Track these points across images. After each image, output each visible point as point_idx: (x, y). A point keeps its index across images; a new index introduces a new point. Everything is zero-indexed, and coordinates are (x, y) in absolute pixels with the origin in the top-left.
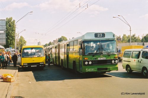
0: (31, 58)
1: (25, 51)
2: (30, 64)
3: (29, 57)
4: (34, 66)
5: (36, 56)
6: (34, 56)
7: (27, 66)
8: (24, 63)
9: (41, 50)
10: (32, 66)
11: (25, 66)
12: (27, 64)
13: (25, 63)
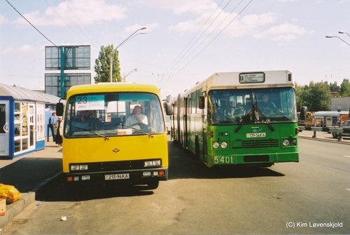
0: (106, 137)
1: (80, 107)
2: (97, 168)
3: (96, 136)
4: (116, 177)
5: (129, 131)
6: (120, 131)
7: (89, 178)
8: (71, 165)
9: (147, 104)
10: (107, 177)
11: (76, 179)
12: (86, 168)
13: (80, 164)
